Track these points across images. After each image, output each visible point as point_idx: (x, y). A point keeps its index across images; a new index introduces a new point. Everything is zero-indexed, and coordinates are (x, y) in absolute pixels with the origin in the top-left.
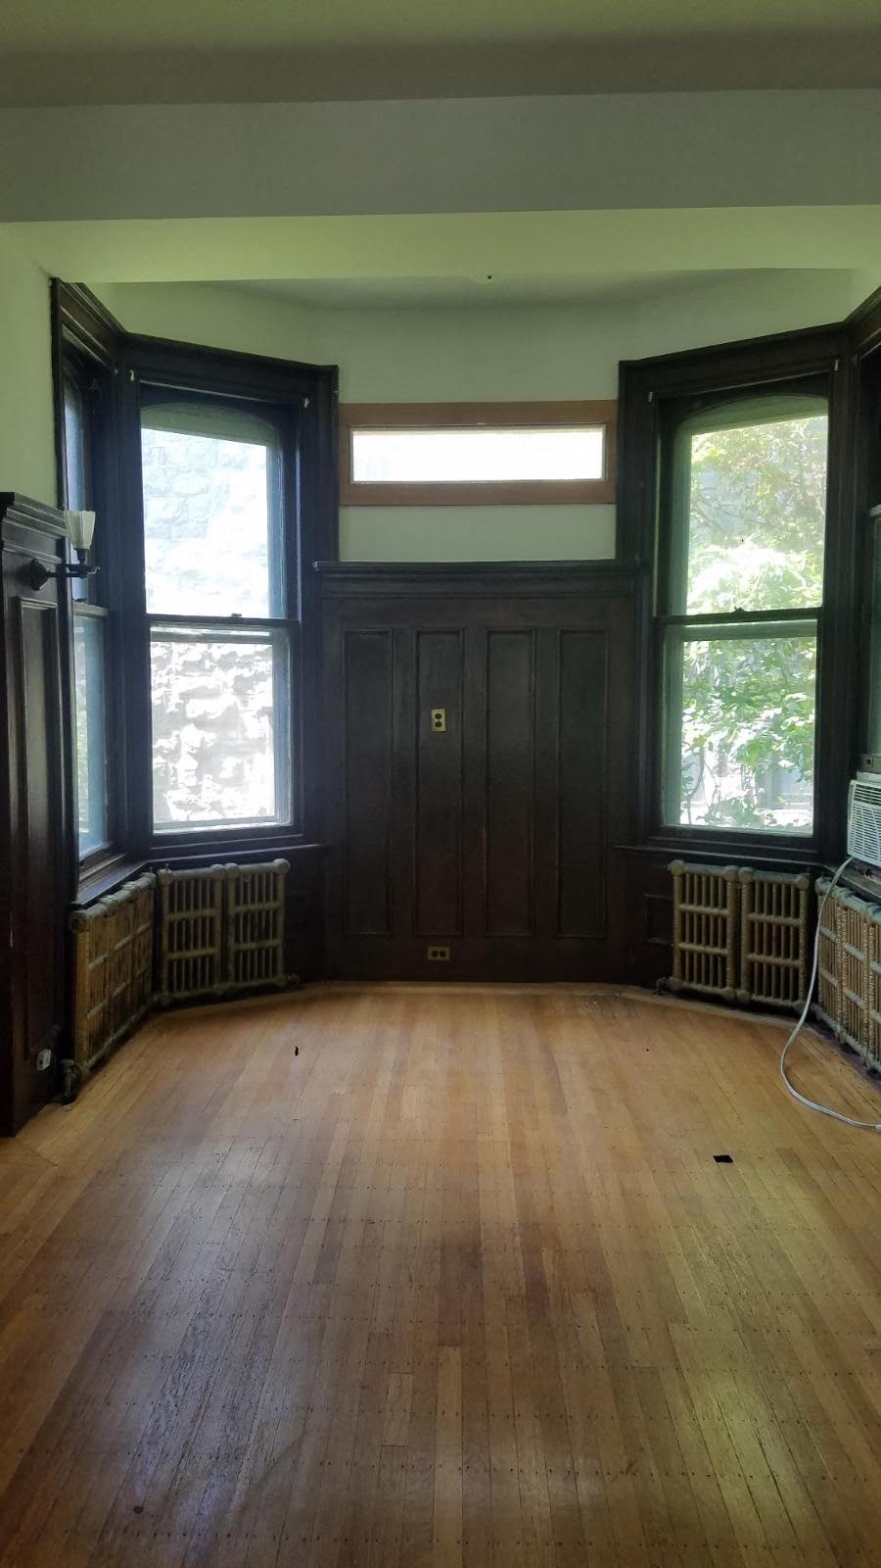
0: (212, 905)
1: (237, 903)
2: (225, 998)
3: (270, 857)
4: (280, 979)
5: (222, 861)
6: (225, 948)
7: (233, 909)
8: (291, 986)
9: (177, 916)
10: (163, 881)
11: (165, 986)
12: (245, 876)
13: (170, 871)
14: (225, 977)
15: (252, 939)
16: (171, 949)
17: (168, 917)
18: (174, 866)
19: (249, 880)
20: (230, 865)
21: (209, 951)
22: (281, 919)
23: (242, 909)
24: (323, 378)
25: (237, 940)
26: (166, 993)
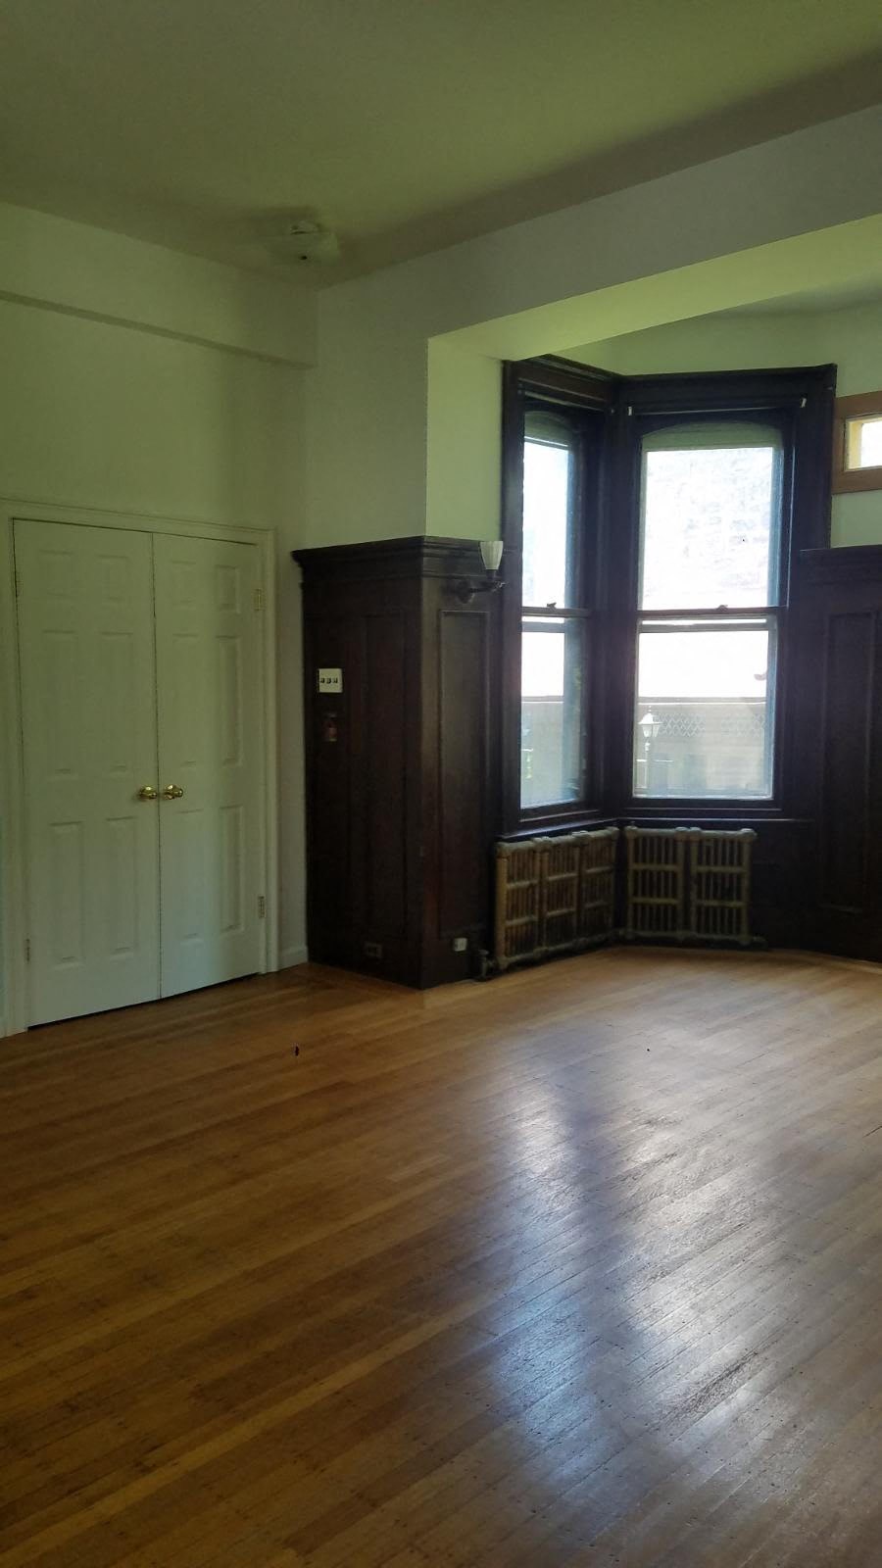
0: (675, 861)
1: (700, 862)
2: (689, 944)
3: (737, 826)
4: (744, 938)
5: (689, 825)
6: (687, 903)
7: (695, 869)
8: (753, 947)
9: (641, 867)
10: (628, 835)
11: (630, 923)
12: (708, 840)
13: (635, 828)
14: (687, 925)
15: (715, 897)
16: (635, 894)
17: (633, 866)
18: (640, 824)
19: (711, 844)
20: (694, 829)
21: (673, 901)
22: (745, 883)
23: (703, 869)
24: (822, 377)
25: (699, 896)
26: (630, 930)
